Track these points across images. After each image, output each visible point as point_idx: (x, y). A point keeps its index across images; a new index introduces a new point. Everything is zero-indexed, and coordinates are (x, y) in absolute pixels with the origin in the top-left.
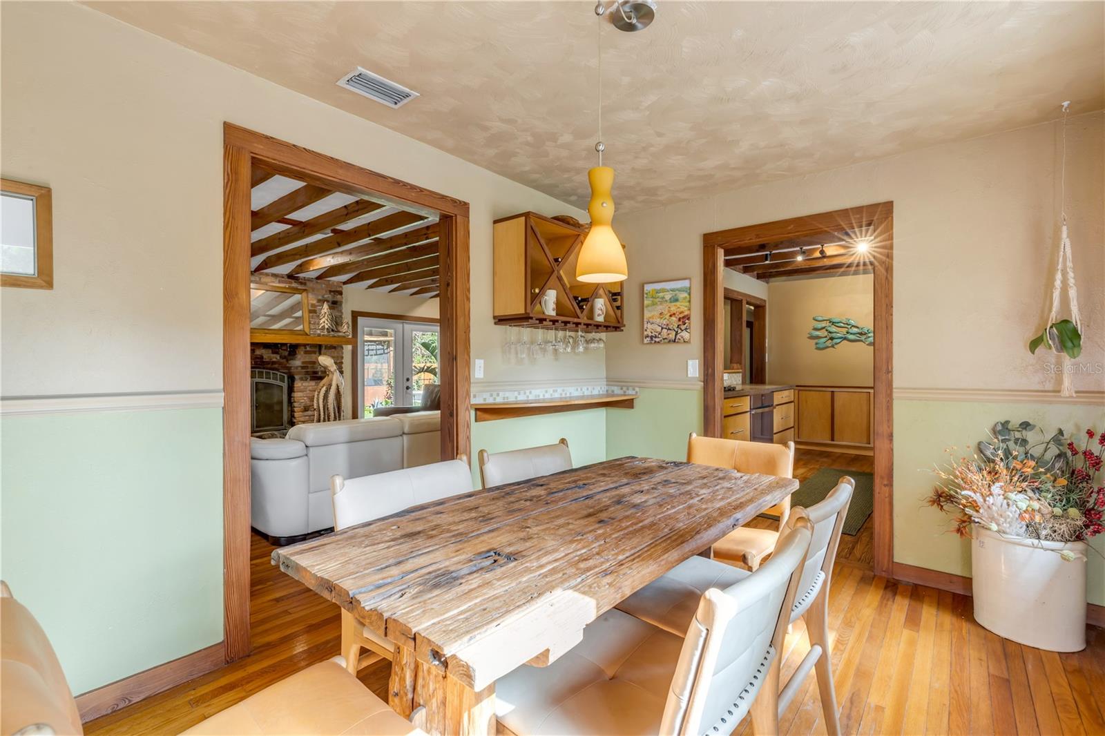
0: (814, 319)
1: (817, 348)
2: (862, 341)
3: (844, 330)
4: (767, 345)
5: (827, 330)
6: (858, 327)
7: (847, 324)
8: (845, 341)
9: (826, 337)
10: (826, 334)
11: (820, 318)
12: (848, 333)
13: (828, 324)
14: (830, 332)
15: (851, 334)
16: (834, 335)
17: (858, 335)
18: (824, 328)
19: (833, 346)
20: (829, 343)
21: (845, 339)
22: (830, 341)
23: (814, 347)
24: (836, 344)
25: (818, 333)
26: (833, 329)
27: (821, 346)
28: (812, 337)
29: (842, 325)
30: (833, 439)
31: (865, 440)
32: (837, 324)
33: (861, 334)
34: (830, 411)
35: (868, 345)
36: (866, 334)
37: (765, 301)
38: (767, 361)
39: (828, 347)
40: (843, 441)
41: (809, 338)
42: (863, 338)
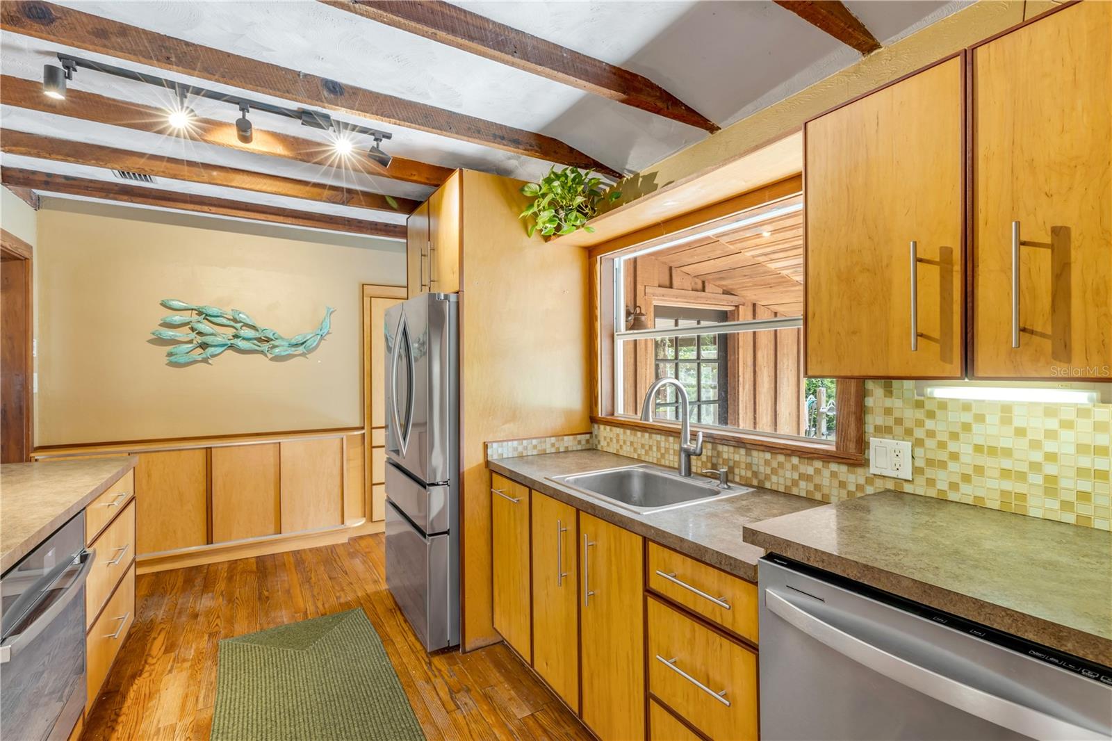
0: (161, 304)
1: (172, 364)
2: (262, 352)
3: (231, 331)
4: (35, 352)
5: (193, 329)
6: (254, 328)
7: (235, 320)
8: (230, 352)
9: (191, 342)
10: (193, 335)
11: (176, 304)
12: (236, 336)
13: (195, 317)
14: (200, 334)
15: (244, 339)
16: (208, 339)
17: (255, 342)
18: (188, 323)
19: (205, 360)
20: (198, 354)
21: (231, 347)
22: (200, 350)
23: (166, 360)
24: (214, 356)
25: (170, 333)
26: (205, 327)
27: (182, 360)
28: (159, 341)
29: (225, 321)
30: (209, 541)
31: (272, 528)
32: (212, 319)
33: (259, 340)
34: (202, 487)
35: (272, 359)
36: (268, 340)
37: (29, 248)
38: (36, 390)
39: (195, 362)
40: (230, 540)
41: (150, 341)
42: (265, 347)
